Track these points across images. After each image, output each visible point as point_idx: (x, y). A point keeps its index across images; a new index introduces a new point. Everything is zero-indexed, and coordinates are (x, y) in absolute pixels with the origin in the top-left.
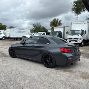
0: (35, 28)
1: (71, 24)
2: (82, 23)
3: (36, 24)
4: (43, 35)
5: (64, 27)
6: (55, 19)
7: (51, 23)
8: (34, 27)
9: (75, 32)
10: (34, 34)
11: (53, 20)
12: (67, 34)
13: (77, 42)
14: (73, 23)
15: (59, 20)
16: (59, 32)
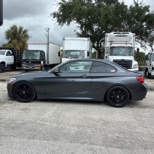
1: (64, 39)
2: (80, 40)
4: (7, 55)
11: (12, 28)
12: (59, 55)
14: (66, 38)
16: (41, 51)
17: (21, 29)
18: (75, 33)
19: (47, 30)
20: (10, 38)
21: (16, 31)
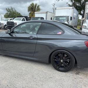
0: (9, 13)
2: (67, 9)
3: (10, 8)
4: (22, 21)
5: (47, 13)
6: (33, 4)
7: (29, 7)
8: (7, 12)
10: (10, 20)
11: (31, 5)
14: (57, 8)
17: (36, 5)
19: (53, 5)
20: (30, 11)
21: (33, 6)
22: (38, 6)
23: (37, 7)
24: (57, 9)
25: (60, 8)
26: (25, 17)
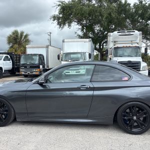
1: (63, 41)
4: (4, 60)
5: (47, 47)
9: (72, 55)
12: (59, 59)
13: (79, 72)
14: (65, 40)
15: (24, 34)
16: (40, 55)
17: (22, 33)
18: (76, 35)
19: (49, 34)
20: (11, 44)
21: (17, 36)
22: (26, 36)
23: (23, 37)
24: (66, 42)
25: (70, 40)
26: (8, 54)
